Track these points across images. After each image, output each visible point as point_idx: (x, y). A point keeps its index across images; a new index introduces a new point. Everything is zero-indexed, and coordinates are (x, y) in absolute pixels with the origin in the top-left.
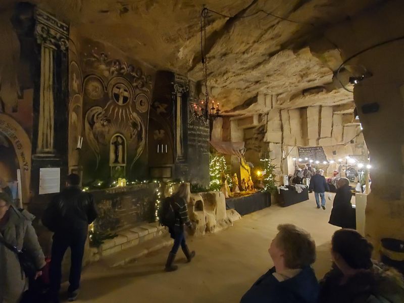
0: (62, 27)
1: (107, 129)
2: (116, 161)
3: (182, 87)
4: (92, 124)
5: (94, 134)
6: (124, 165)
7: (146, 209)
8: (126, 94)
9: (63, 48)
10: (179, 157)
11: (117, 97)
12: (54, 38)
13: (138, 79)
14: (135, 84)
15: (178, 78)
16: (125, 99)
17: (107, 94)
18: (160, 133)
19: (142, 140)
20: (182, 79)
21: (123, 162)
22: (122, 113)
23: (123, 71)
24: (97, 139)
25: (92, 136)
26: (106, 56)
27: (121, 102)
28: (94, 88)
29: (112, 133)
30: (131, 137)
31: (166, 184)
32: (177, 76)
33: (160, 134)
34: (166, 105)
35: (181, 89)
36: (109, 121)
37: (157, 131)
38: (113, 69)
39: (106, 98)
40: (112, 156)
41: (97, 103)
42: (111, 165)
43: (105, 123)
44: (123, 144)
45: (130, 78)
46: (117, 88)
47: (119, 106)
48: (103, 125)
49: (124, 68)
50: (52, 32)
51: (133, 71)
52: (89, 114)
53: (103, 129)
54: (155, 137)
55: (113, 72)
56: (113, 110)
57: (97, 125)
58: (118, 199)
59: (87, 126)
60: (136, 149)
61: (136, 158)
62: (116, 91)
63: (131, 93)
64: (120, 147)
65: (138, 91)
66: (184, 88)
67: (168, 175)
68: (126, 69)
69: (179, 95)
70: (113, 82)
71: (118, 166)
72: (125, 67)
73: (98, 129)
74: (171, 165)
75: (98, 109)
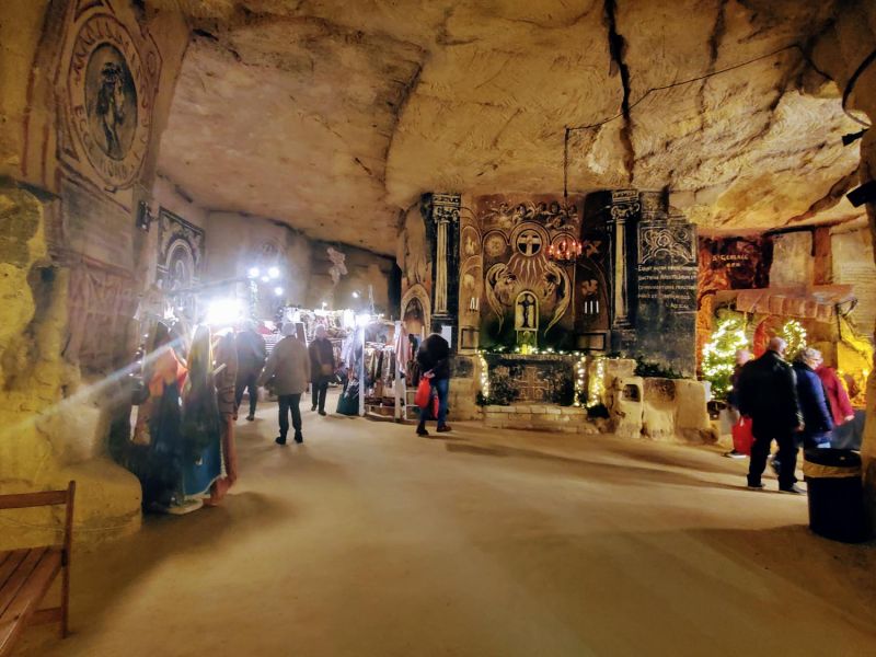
0: (454, 200)
1: (511, 287)
2: (525, 324)
3: (626, 207)
4: (493, 283)
5: (496, 294)
6: (536, 330)
7: (558, 388)
8: (536, 241)
9: (455, 219)
10: (619, 318)
11: (523, 247)
12: (448, 213)
13: (553, 217)
14: (549, 225)
15: (619, 196)
16: (535, 247)
17: (510, 247)
18: (590, 285)
19: (563, 296)
20: (625, 195)
21: (535, 326)
22: (531, 265)
23: (529, 214)
24: (499, 299)
25: (493, 297)
26: (506, 205)
27: (529, 252)
28: (495, 245)
29: (517, 291)
30: (546, 294)
31: (593, 358)
32: (617, 194)
33: (590, 287)
34: (599, 242)
35: (624, 211)
36: (513, 278)
37: (587, 283)
38: (516, 216)
39: (509, 251)
40: (519, 319)
41: (498, 260)
42: (518, 328)
43: (509, 281)
44: (534, 304)
45: (541, 219)
46: (523, 236)
47: (527, 258)
48: (506, 283)
49: (530, 211)
50: (446, 209)
51: (544, 209)
52: (490, 273)
53: (506, 287)
54: (584, 292)
55: (516, 221)
56: (519, 264)
57: (500, 284)
58: (518, 368)
59: (488, 285)
60: (554, 310)
61: (554, 321)
62: (522, 240)
63: (544, 237)
64: (531, 308)
65: (554, 232)
66: (631, 209)
67: (600, 345)
68: (534, 210)
69: (619, 222)
70: (517, 232)
71: (527, 331)
72: (531, 208)
73: (500, 288)
74: (603, 331)
75: (500, 266)
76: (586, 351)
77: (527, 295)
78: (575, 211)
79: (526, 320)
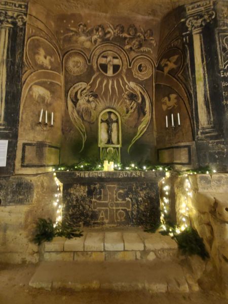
1: (93, 105)
2: (109, 141)
4: (75, 102)
5: (78, 112)
6: (119, 146)
8: (116, 62)
10: (203, 128)
11: (104, 67)
12: (12, 17)
13: (132, 39)
14: (127, 47)
16: (116, 68)
17: (91, 67)
19: (144, 114)
21: (118, 143)
22: (113, 85)
23: (108, 36)
24: (82, 117)
25: (75, 114)
26: (85, 26)
27: (110, 72)
28: (76, 64)
29: (100, 109)
30: (127, 112)
32: (190, 7)
36: (96, 96)
38: (95, 37)
39: (90, 71)
40: (103, 136)
41: (79, 79)
42: (102, 144)
43: (91, 99)
44: (117, 121)
45: (119, 41)
46: (104, 57)
47: (108, 78)
48: (88, 101)
49: (109, 32)
51: (122, 32)
52: (72, 92)
53: (89, 105)
54: (164, 107)
55: (96, 41)
56: (101, 83)
57: (82, 102)
59: (70, 103)
60: (136, 126)
61: (137, 138)
62: (103, 61)
63: (124, 59)
64: (114, 126)
65: (133, 54)
67: (185, 158)
68: (112, 32)
69: (196, 31)
70: (97, 53)
71: (110, 147)
72: (110, 30)
73: (83, 106)
74: (188, 143)
75: (83, 85)
76: (170, 165)
77: (110, 113)
78: (152, 35)
79: (110, 136)
